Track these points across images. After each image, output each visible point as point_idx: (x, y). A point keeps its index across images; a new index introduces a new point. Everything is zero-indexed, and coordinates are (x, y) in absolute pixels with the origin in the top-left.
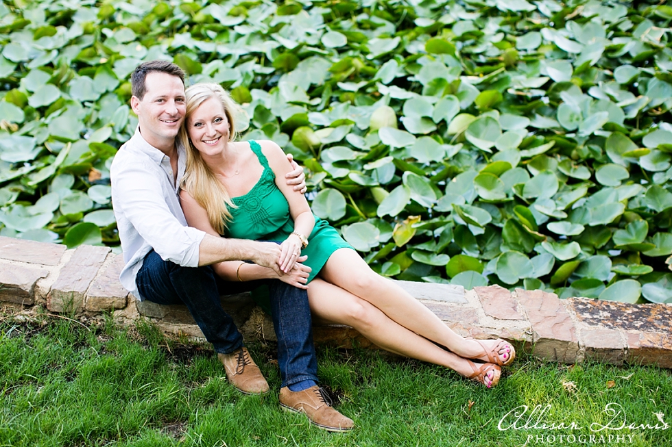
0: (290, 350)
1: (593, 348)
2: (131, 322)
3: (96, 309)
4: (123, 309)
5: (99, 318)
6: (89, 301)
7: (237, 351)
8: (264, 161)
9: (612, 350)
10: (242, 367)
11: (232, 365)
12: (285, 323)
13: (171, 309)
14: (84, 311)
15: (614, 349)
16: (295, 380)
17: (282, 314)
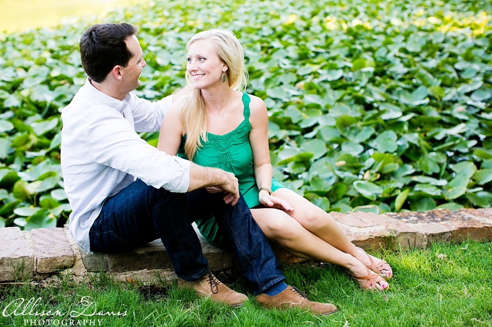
0: (253, 261)
1: (432, 234)
2: (81, 279)
3: (48, 270)
4: (72, 267)
5: (49, 280)
6: (41, 263)
7: (205, 275)
8: (247, 113)
9: (443, 233)
10: (215, 287)
11: (205, 287)
12: (240, 241)
13: (120, 258)
14: (34, 275)
15: (445, 233)
16: (268, 285)
17: (235, 233)
